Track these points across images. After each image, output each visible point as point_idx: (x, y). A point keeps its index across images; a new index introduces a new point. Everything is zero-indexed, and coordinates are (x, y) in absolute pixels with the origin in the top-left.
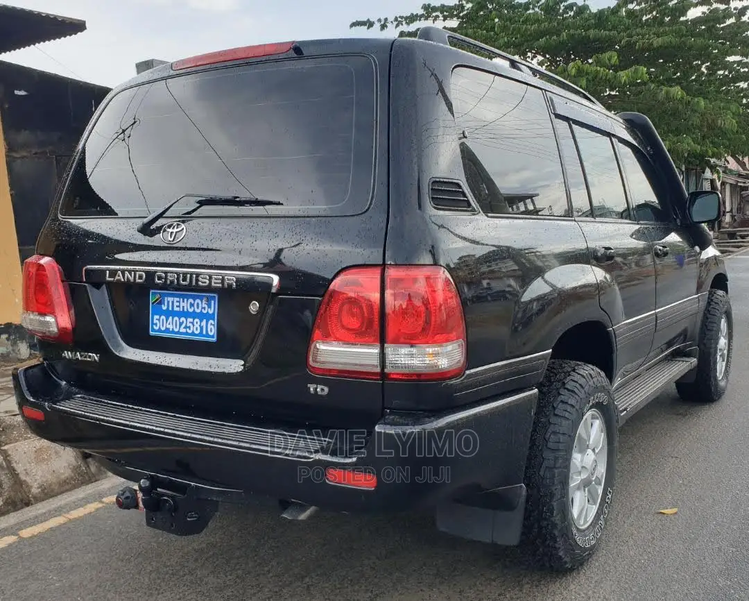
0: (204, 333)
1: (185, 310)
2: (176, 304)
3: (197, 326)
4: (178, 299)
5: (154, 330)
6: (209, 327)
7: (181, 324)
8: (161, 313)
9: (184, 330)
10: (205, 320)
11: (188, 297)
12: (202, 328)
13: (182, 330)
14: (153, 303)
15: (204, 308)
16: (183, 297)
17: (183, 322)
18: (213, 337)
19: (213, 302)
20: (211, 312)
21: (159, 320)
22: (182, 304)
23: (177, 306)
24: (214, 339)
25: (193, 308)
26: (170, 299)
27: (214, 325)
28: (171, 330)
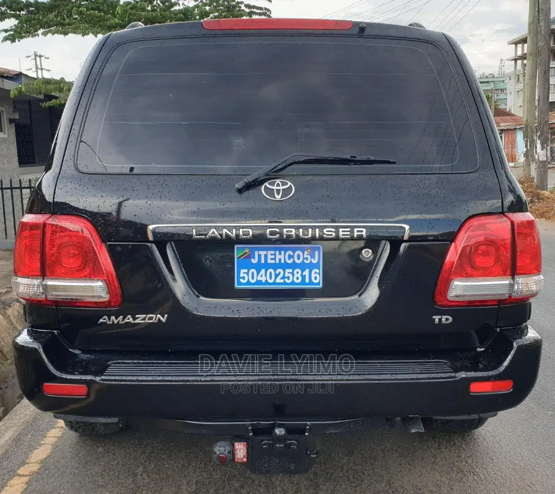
0: (307, 281)
1: (283, 262)
2: (269, 257)
3: (299, 275)
4: (273, 252)
5: (240, 283)
6: (313, 276)
7: (277, 276)
8: (250, 266)
9: (282, 281)
10: (307, 270)
11: (286, 250)
12: (303, 277)
13: (278, 280)
14: (238, 258)
15: (307, 259)
16: (280, 250)
17: (280, 273)
18: (318, 284)
19: (317, 253)
20: (315, 261)
21: (248, 273)
22: (278, 257)
23: (272, 259)
24: (321, 286)
25: (292, 260)
26: (263, 253)
27: (319, 274)
28: (264, 281)
